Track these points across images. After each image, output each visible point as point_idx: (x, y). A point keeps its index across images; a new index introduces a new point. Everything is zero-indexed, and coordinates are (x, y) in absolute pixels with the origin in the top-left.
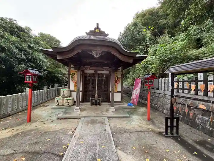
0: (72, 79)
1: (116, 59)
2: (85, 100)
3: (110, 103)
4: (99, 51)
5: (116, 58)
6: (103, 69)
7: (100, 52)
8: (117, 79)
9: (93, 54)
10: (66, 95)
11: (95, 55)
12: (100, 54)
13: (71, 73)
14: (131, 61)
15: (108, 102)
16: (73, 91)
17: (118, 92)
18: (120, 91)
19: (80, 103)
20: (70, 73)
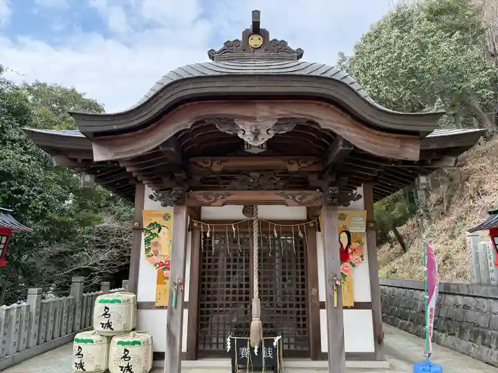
0: (147, 250)
1: (341, 148)
2: (201, 348)
3: (325, 364)
4: (266, 118)
5: (341, 143)
6: (283, 198)
7: (271, 124)
8: (349, 243)
9: (240, 135)
10: (117, 327)
11: (248, 138)
12: (272, 134)
13: (145, 226)
14: (412, 153)
15: (315, 359)
16: (150, 306)
17: (358, 306)
18: (369, 300)
19: (185, 363)
20: (141, 224)
